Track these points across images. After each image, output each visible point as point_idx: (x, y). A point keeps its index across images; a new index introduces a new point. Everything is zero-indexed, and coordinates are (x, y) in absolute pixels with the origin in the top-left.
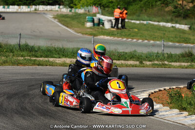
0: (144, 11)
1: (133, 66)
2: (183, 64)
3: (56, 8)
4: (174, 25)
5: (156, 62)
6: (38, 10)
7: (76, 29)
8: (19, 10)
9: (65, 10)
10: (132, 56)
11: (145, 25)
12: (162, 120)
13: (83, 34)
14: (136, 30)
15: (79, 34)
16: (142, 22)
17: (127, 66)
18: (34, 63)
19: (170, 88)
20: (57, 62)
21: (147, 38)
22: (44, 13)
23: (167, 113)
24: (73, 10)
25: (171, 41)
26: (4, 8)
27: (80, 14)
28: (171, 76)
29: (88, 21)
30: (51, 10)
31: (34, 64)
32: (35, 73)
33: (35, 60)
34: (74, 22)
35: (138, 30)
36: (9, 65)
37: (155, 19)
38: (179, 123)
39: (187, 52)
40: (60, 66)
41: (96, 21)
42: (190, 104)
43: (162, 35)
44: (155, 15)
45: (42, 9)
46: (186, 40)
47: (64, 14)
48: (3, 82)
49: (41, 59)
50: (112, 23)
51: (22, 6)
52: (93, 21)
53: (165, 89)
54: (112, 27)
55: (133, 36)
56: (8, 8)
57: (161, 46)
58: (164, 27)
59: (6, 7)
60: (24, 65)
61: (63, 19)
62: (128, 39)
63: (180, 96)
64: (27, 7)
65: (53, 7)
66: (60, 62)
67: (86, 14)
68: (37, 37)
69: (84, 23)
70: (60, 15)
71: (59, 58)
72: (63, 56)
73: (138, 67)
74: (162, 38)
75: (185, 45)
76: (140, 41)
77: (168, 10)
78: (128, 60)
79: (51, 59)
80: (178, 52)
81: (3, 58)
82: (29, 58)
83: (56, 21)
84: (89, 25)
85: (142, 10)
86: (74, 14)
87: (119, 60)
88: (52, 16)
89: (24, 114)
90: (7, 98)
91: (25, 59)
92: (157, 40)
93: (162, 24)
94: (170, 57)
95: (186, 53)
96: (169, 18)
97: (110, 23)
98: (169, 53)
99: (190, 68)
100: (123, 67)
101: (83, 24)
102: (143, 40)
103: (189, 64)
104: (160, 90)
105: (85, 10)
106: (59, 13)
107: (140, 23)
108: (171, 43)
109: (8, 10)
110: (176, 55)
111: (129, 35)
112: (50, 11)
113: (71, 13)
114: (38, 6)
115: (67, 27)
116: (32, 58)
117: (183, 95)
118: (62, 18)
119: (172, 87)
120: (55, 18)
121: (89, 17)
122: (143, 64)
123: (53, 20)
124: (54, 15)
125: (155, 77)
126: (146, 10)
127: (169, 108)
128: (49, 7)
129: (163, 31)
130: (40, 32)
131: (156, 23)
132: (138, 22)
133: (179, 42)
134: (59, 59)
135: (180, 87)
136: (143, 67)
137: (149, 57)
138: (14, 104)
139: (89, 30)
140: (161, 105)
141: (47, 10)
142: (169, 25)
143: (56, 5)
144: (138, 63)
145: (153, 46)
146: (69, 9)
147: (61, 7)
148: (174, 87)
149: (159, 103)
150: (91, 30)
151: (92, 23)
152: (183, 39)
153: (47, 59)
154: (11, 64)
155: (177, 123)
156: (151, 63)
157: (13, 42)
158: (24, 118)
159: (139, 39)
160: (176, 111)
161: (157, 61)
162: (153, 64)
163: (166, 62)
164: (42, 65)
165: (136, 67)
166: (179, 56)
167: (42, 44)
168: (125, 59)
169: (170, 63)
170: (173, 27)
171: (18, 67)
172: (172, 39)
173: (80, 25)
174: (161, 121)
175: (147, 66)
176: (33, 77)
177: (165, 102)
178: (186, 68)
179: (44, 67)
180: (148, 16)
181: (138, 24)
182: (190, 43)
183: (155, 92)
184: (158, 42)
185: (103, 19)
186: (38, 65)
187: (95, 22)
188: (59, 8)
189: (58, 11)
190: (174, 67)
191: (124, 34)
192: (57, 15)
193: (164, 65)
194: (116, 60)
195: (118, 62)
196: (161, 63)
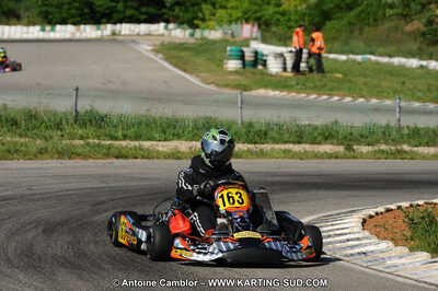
0: (357, 32)
1: (330, 156)
3: (159, 28)
4: (424, 63)
5: (383, 147)
6: (120, 34)
7: (203, 75)
8: (78, 36)
9: (179, 34)
10: (327, 135)
11: (359, 63)
12: (391, 277)
13: (219, 86)
14: (339, 75)
15: (211, 87)
16: (351, 56)
17: (317, 156)
18: (108, 153)
19: (411, 206)
20: (160, 149)
21: (364, 93)
22: (134, 41)
23: (403, 260)
24: (198, 33)
25: (419, 99)
26: (43, 30)
27: (214, 42)
28: (416, 177)
29: (231, 57)
30: (149, 35)
31: (107, 155)
32: (108, 176)
33: (110, 147)
34: (200, 60)
35: (344, 75)
36: (52, 158)
37: (381, 50)
38: (430, 284)
40: (165, 158)
41: (249, 56)
43: (398, 87)
44: (383, 42)
45: (128, 32)
47: (177, 41)
48: (36, 197)
49: (124, 143)
50: (285, 61)
51: (82, 26)
52: (242, 57)
53: (399, 207)
54: (285, 69)
55: (332, 90)
56: (53, 30)
57: (394, 111)
58: (402, 67)
59: (48, 28)
60: (85, 157)
61: (175, 52)
62: (319, 95)
63: (433, 222)
64: (94, 27)
65: (153, 27)
66: (165, 149)
67: (227, 41)
68: (116, 94)
69: (222, 61)
70: (169, 43)
71: (165, 140)
72: (174, 135)
73: (342, 158)
74: (396, 92)
76: (348, 99)
77: (412, 29)
78: (319, 143)
79: (147, 144)
81: (39, 142)
82: (97, 141)
83: (159, 59)
84: (233, 65)
85: (352, 32)
86: (199, 42)
87: (299, 143)
88: (151, 48)
89: (80, 267)
90: (44, 231)
91: (88, 144)
92: (387, 98)
93: (396, 61)
94: (416, 136)
96: (414, 46)
97: (280, 61)
98: (412, 125)
100: (308, 158)
101: (220, 63)
102: (355, 98)
104: (388, 210)
105: (225, 33)
106: (167, 40)
107: (347, 60)
108: (417, 104)
109: (52, 35)
110: (428, 130)
111: (324, 86)
112: (145, 35)
113: (192, 41)
114: (118, 26)
115: (185, 71)
116: (103, 142)
118: (172, 52)
119: (416, 203)
120: (156, 51)
121: (234, 48)
122: (354, 150)
123: (152, 56)
124: (154, 45)
125: (379, 181)
126: (361, 30)
127: (407, 250)
128: (143, 28)
129: (400, 76)
130: (123, 83)
131: (385, 60)
132: (343, 57)
133: (436, 101)
134: (166, 143)
135: (435, 201)
136: (354, 157)
137: (367, 136)
138: (59, 245)
139: (232, 77)
140: (391, 244)
141: (138, 34)
142: (414, 63)
143: (158, 22)
144: (341, 149)
145: (376, 110)
146: (189, 31)
147: (171, 26)
148: (421, 202)
149: (385, 239)
150: (238, 77)
151: (240, 62)
153: (136, 143)
154: (56, 156)
155: (425, 282)
156: (370, 148)
157: (63, 105)
158: (80, 276)
159: (344, 96)
160: (424, 256)
161: (386, 143)
162: (376, 152)
163: (406, 147)
164: (126, 157)
165: (337, 157)
166: (434, 132)
167: (126, 108)
168: (314, 142)
169: (415, 149)
170: (422, 67)
171: (71, 163)
172: (420, 94)
173: (213, 66)
174: (388, 280)
175: (362, 156)
176: (103, 185)
177: (398, 237)
179: (130, 161)
180: (367, 44)
181: (344, 62)
183: (377, 214)
184: (388, 102)
185: (265, 53)
186: (117, 157)
187: (247, 59)
188: (166, 28)
189: (163, 35)
190: (424, 157)
191: (311, 85)
192: (162, 44)
193: (400, 154)
194: (294, 143)
195: (296, 148)
196: (393, 148)
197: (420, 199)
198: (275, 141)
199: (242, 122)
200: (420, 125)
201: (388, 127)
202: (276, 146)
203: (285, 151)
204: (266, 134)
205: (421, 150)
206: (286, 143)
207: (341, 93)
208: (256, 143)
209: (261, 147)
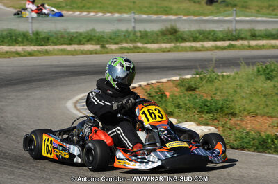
1: (91, 53)
2: (164, 45)
5: (125, 45)
7: (5, 1)
10: (90, 38)
13: (16, 8)
15: (10, 10)
17: (83, 53)
19: (148, 84)
21: (111, 10)
25: (145, 13)
39: (169, 27)
42: (179, 106)
43: (131, 5)
46: (165, 10)
53: (140, 86)
55: (88, 8)
57: (131, 21)
62: (82, 12)
63: (163, 95)
73: (99, 53)
74: (130, 9)
75: (164, 17)
76: (100, 14)
78: (83, 44)
80: (155, 28)
87: (70, 44)
92: (124, 13)
94: (145, 37)
95: (167, 30)
98: (143, 30)
99: (174, 51)
100: (77, 55)
102: (104, 13)
103: (172, 45)
108: (144, 16)
110: (153, 33)
111: (84, 6)
117: (167, 93)
119: (150, 82)
122: (106, 48)
133: (156, 13)
135: (162, 80)
136: (107, 53)
137: (115, 38)
144: (98, 47)
145: (119, 20)
148: (154, 82)
152: (162, 9)
156: (117, 46)
159: (97, 12)
161: (127, 42)
162: (121, 48)
163: (139, 45)
165: (96, 53)
166: (158, 35)
168: (80, 43)
169: (145, 45)
172: (145, 9)
178: (169, 51)
182: (172, 14)
184: (126, 15)
190: (152, 51)
191: (76, 6)
193: (136, 49)
194: (67, 44)
195: (69, 48)
196: (131, 45)
197: (153, 79)
198: (55, 44)
199: (33, 32)
200: (148, 30)
201: (127, 32)
202: (56, 47)
203: (61, 50)
204: (48, 39)
205: (149, 46)
206: (62, 44)
207: (95, 11)
208: (42, 45)
209: (46, 48)
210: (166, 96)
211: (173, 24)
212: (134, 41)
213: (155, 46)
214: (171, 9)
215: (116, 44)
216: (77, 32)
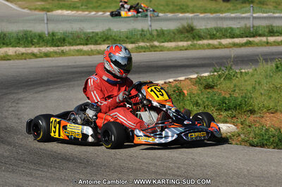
2: (181, 44)
5: (142, 44)
7: (20, 3)
10: (106, 38)
13: (30, 9)
15: (26, 11)
17: (99, 53)
19: (165, 83)
25: (162, 11)
28: (165, 63)
39: (186, 25)
42: (197, 104)
46: (183, 9)
55: (105, 8)
57: (147, 20)
62: (97, 12)
63: (181, 93)
72: (4, 44)
75: (181, 15)
78: (100, 44)
80: (172, 26)
87: (87, 44)
94: (162, 35)
95: (184, 28)
98: (159, 29)
99: (192, 49)
100: (94, 55)
103: (190, 43)
108: (161, 15)
110: (169, 31)
111: (99, 6)
117: (185, 92)
119: (167, 81)
133: (172, 12)
135: (180, 79)
137: (131, 38)
139: (39, 3)
148: (171, 80)
150: (43, 3)
152: (178, 7)
156: (133, 45)
161: (143, 41)
162: (137, 48)
163: (156, 43)
166: (174, 33)
168: (96, 43)
169: (162, 44)
172: (162, 8)
178: (186, 49)
182: (188, 12)
190: (169, 49)
191: (91, 6)
193: (153, 48)
194: (83, 45)
195: (85, 48)
196: (148, 44)
197: (170, 78)
198: (71, 44)
199: (49, 33)
200: (165, 29)
201: (143, 30)
202: (72, 48)
203: (78, 51)
204: (64, 40)
205: (166, 44)
206: (78, 45)
207: (111, 10)
208: (58, 46)
209: (62, 48)
210: (184, 94)
211: (190, 22)
212: (151, 40)
213: (172, 44)
214: (187, 6)
215: (132, 43)
216: (93, 32)
